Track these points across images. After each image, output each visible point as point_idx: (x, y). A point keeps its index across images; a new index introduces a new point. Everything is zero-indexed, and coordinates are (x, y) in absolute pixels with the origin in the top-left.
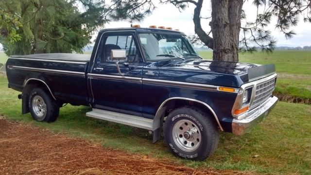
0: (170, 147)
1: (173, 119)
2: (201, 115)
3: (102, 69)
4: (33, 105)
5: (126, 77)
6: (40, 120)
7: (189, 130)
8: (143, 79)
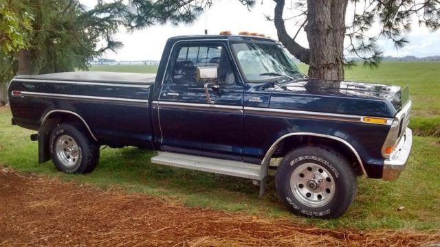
0: (288, 202)
1: (292, 163)
2: (335, 156)
3: (178, 94)
4: (57, 148)
5: (217, 106)
6: (70, 171)
7: (314, 178)
8: (245, 108)
